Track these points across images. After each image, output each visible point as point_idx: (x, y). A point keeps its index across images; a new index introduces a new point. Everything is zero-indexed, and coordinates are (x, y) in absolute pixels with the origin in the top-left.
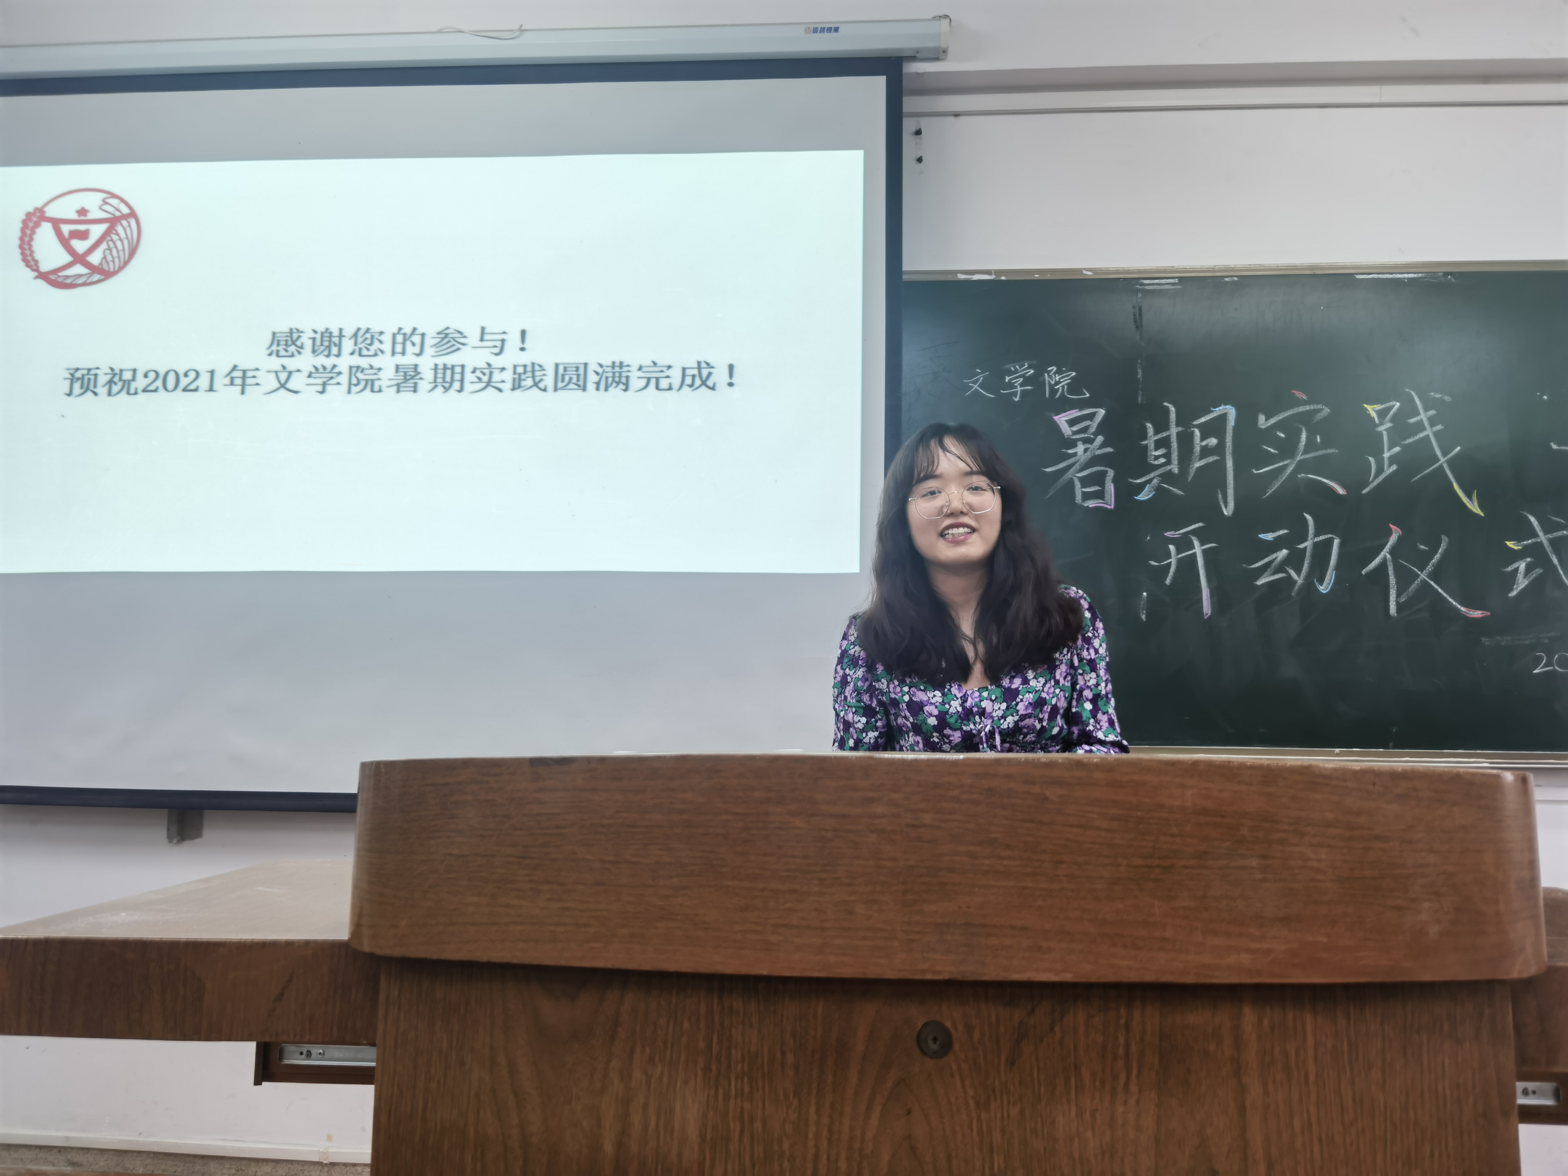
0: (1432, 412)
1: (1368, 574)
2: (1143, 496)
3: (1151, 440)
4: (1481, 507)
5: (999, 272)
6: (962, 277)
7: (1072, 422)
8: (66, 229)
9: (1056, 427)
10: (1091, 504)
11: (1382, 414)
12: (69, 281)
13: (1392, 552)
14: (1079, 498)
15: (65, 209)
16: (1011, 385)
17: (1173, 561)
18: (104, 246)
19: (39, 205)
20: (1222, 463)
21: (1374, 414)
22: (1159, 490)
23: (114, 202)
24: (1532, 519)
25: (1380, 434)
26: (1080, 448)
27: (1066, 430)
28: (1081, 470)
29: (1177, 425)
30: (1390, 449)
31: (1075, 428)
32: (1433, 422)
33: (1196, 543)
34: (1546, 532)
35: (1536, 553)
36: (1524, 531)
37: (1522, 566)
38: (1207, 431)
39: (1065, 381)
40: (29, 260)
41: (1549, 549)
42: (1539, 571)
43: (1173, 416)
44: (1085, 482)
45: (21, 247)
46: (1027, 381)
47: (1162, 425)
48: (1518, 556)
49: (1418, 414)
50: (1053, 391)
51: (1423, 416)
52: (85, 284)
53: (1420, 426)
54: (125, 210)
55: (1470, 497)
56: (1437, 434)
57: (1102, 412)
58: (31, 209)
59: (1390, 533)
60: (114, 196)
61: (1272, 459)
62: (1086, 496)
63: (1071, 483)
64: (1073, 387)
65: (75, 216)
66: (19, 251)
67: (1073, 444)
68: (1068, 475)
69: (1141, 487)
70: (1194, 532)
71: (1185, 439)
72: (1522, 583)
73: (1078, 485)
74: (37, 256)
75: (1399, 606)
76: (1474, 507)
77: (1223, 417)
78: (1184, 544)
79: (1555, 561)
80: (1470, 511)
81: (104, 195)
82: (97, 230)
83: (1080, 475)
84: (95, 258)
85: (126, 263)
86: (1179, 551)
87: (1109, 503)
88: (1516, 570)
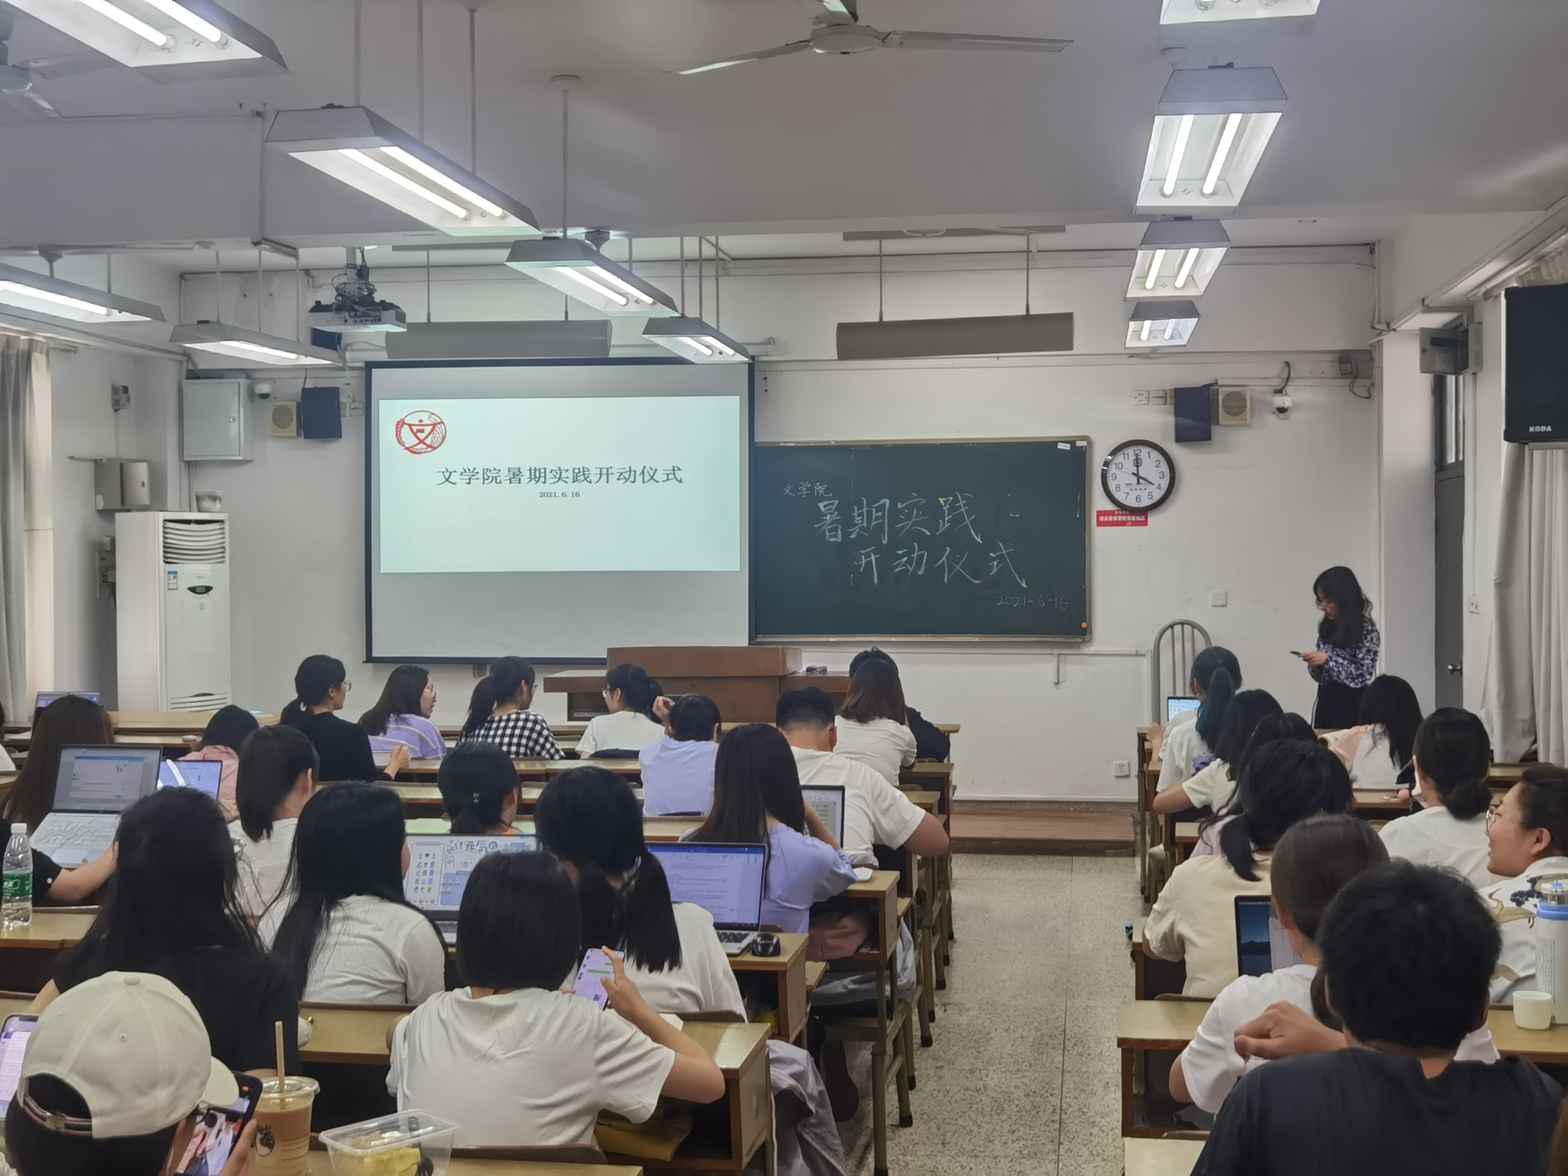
0: (965, 502)
1: (938, 567)
2: (853, 536)
3: (856, 514)
4: (981, 539)
5: (797, 443)
6: (782, 444)
7: (825, 506)
8: (415, 428)
9: (819, 507)
10: (832, 540)
11: (945, 502)
12: (418, 451)
13: (946, 558)
14: (827, 538)
15: (413, 420)
16: (801, 491)
17: (863, 562)
18: (431, 436)
19: (402, 418)
20: (884, 522)
21: (942, 502)
22: (858, 533)
23: (434, 417)
24: (1001, 544)
25: (944, 511)
26: (828, 517)
27: (823, 509)
28: (829, 525)
29: (867, 507)
30: (948, 516)
31: (827, 508)
32: (965, 505)
33: (872, 555)
34: (1005, 550)
35: (1001, 558)
36: (996, 549)
37: (996, 563)
38: (879, 509)
39: (823, 489)
40: (401, 443)
41: (1006, 556)
42: (1002, 565)
43: (865, 503)
44: (830, 531)
45: (396, 436)
46: (808, 489)
47: (860, 507)
48: (994, 559)
49: (959, 502)
50: (818, 493)
51: (961, 503)
52: (425, 452)
53: (960, 507)
54: (439, 421)
55: (978, 536)
56: (966, 510)
57: (837, 502)
58: (399, 420)
59: (946, 550)
60: (433, 414)
61: (903, 521)
62: (830, 537)
63: (824, 531)
64: (826, 492)
65: (418, 423)
66: (395, 438)
67: (826, 515)
68: (823, 529)
69: (852, 532)
70: (871, 551)
71: (869, 513)
72: (995, 570)
73: (827, 532)
74: (404, 440)
75: (948, 579)
76: (979, 540)
77: (885, 503)
78: (868, 555)
79: (1008, 561)
80: (977, 541)
81: (429, 414)
82: (428, 429)
83: (828, 528)
84: (428, 441)
85: (442, 443)
86: (865, 558)
87: (840, 540)
88: (993, 564)
